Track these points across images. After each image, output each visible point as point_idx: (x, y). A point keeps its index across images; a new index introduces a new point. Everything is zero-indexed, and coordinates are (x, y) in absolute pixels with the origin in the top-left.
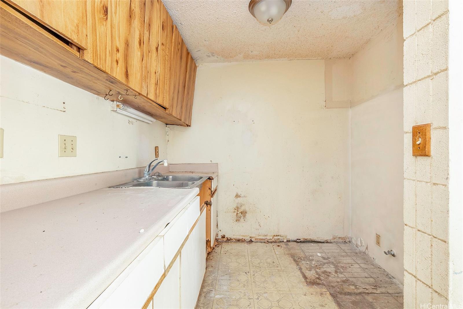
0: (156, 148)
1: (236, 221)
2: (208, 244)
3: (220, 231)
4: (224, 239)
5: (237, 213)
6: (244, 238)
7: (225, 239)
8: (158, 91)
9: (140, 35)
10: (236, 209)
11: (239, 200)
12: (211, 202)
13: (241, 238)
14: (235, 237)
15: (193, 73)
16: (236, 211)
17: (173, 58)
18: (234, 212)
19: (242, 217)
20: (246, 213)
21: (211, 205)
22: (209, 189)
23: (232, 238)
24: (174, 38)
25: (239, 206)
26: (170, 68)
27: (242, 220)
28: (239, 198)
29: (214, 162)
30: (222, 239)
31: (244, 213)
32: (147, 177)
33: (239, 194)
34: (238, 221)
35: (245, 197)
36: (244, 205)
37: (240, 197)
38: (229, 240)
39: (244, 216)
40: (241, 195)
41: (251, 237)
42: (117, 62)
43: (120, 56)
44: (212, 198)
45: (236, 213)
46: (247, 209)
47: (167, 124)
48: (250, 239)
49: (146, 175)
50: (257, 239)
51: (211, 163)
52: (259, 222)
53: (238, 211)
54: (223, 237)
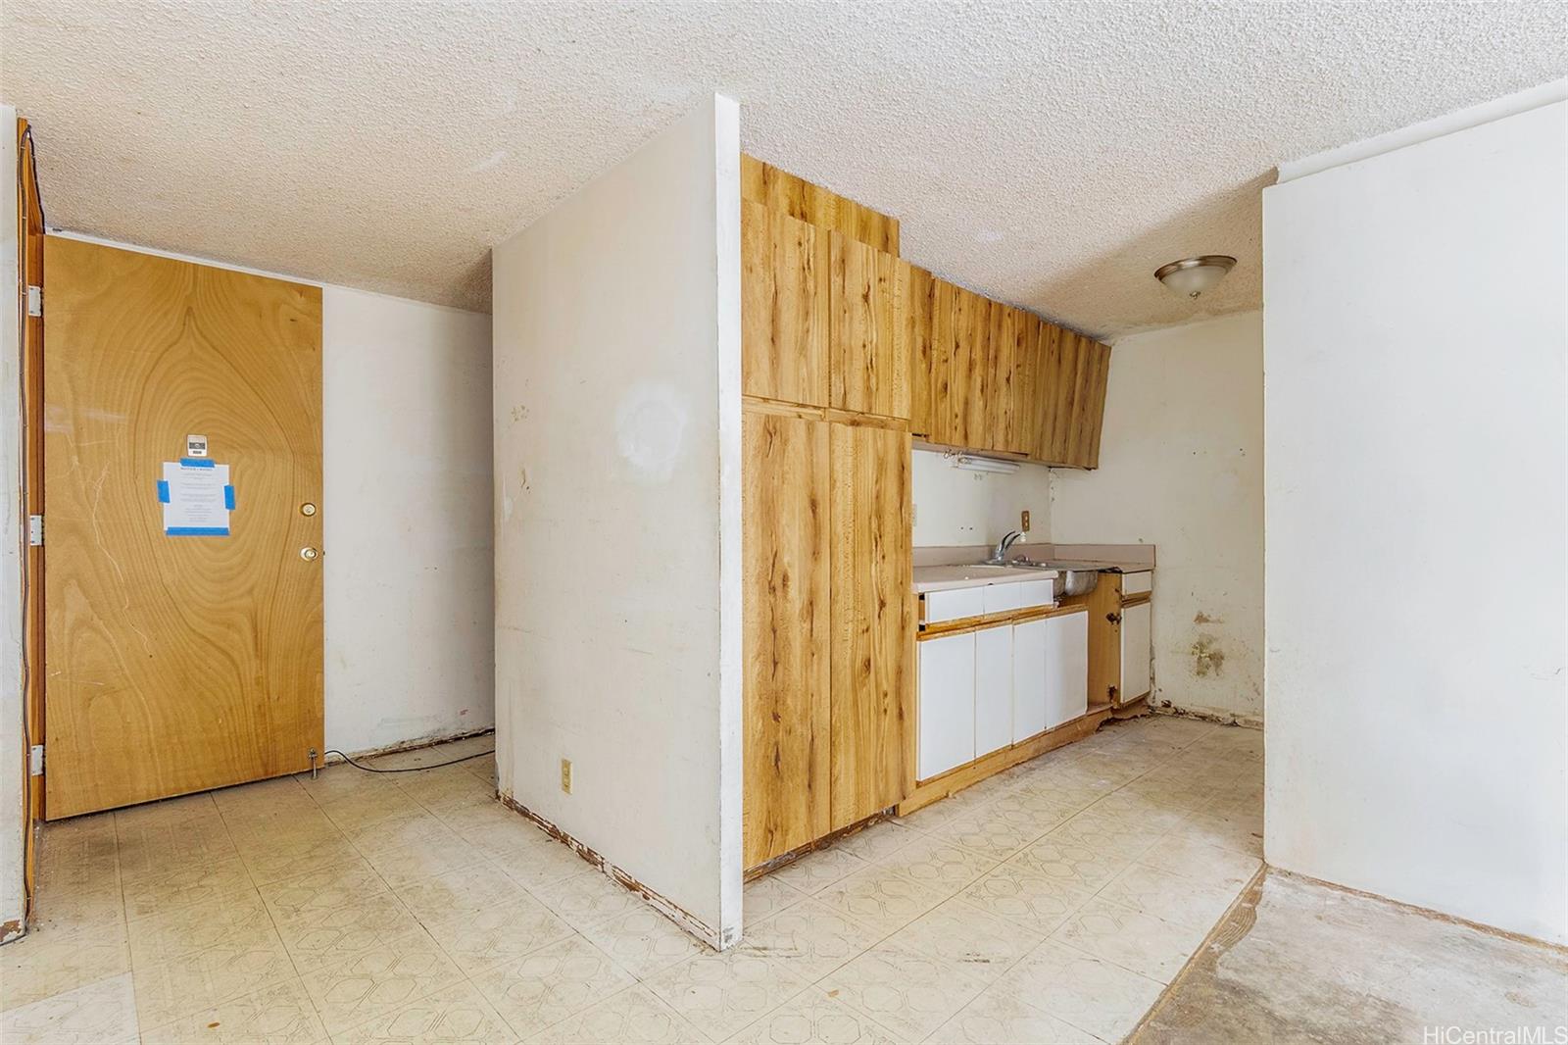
0: (1025, 514)
1: (1198, 673)
2: (1115, 695)
3: (1160, 690)
4: (1168, 709)
5: (1200, 657)
6: (1216, 714)
7: (1171, 711)
8: (1010, 436)
9: (982, 382)
10: (1197, 648)
11: (1204, 628)
12: (1119, 614)
13: (1209, 712)
14: (1194, 709)
15: (1095, 368)
16: (1198, 651)
17: (1041, 372)
18: (1193, 653)
19: (1212, 668)
20: (1222, 658)
21: (1119, 622)
22: (1116, 590)
23: (1187, 710)
24: (1040, 342)
25: (1205, 641)
26: (1034, 391)
27: (1211, 672)
28: (1204, 624)
29: (1146, 541)
30: (1164, 709)
31: (1217, 659)
32: (1000, 558)
33: (1205, 615)
34: (1201, 675)
35: (1219, 621)
36: (1216, 639)
37: (1207, 621)
38: (1179, 713)
39: (1218, 666)
40: (1209, 616)
41: (1233, 715)
42: (956, 428)
43: (959, 421)
44: (1123, 610)
45: (1196, 658)
46: (1225, 651)
47: (1050, 467)
48: (1232, 718)
49: (997, 556)
50: (1250, 721)
51: (1139, 543)
52: (1254, 684)
53: (1201, 652)
54: (1167, 705)
